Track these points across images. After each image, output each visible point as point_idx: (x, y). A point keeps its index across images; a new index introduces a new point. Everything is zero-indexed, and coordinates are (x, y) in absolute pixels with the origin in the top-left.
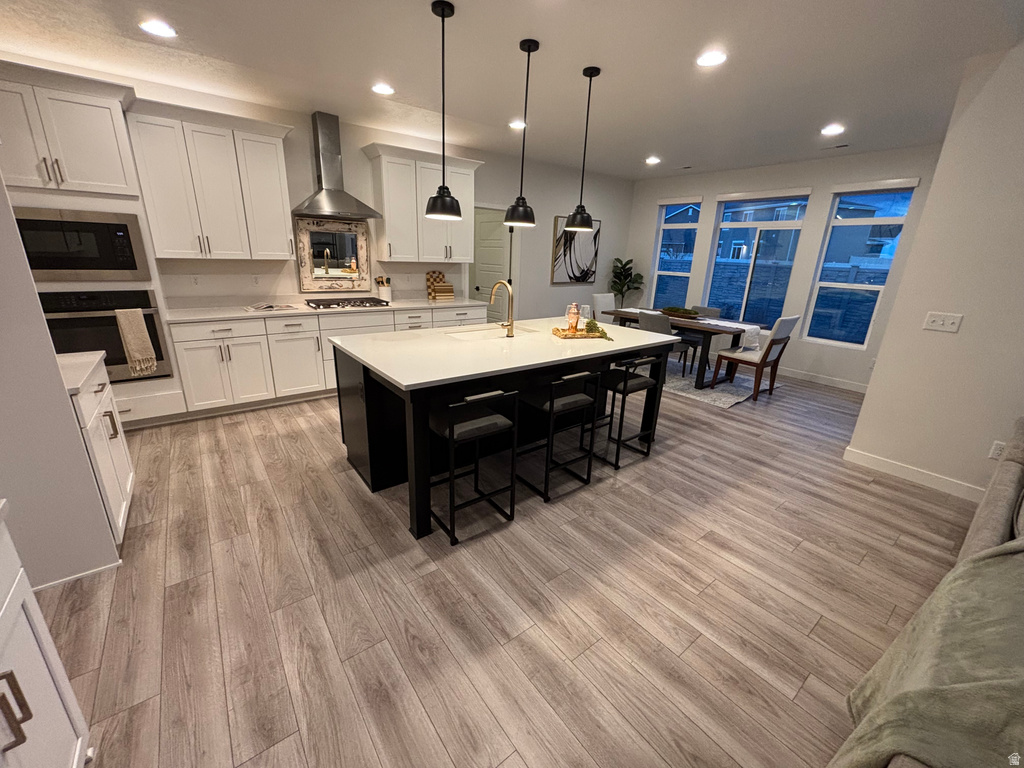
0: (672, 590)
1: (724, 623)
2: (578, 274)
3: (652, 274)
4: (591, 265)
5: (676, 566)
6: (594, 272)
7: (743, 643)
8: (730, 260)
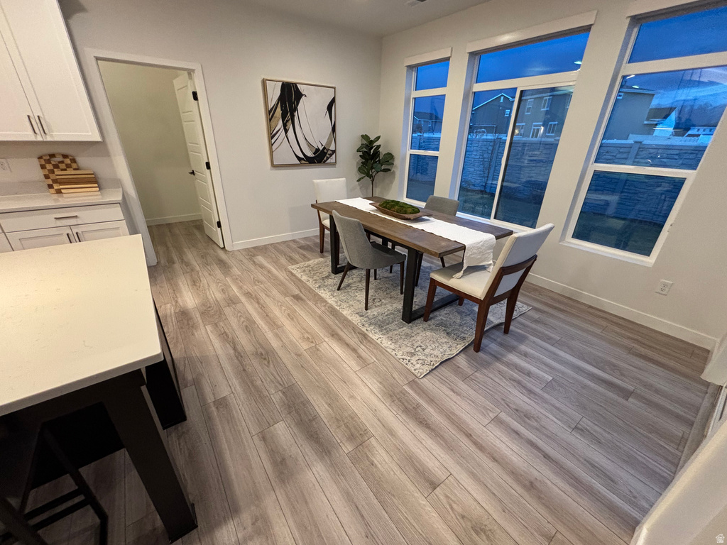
2: (309, 154)
3: (404, 152)
4: (329, 143)
6: (334, 152)
8: (530, 139)
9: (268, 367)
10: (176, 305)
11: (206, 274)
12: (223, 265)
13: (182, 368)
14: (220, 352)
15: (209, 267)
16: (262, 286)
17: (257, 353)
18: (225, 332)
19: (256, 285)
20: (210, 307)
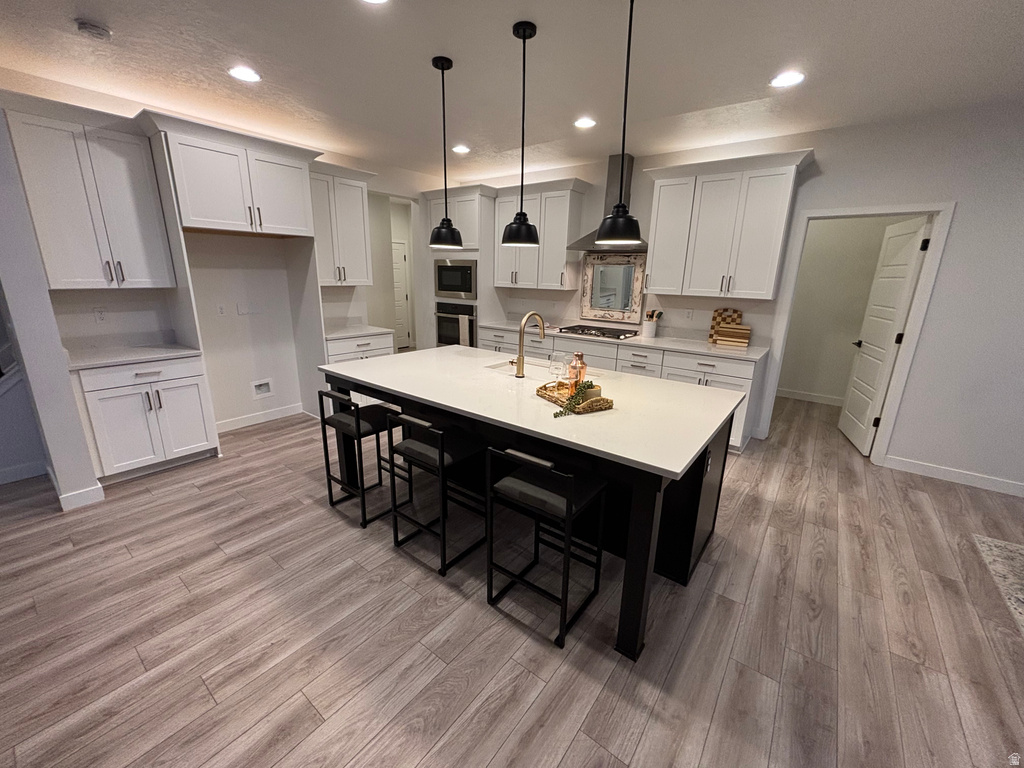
0: (221, 650)
1: (148, 698)
5: (260, 659)
7: (109, 713)
9: (810, 621)
10: (754, 488)
11: (815, 475)
12: (849, 478)
13: (715, 545)
14: (763, 560)
15: (825, 470)
16: (891, 532)
17: (808, 595)
18: (786, 546)
19: (881, 525)
20: (790, 511)
